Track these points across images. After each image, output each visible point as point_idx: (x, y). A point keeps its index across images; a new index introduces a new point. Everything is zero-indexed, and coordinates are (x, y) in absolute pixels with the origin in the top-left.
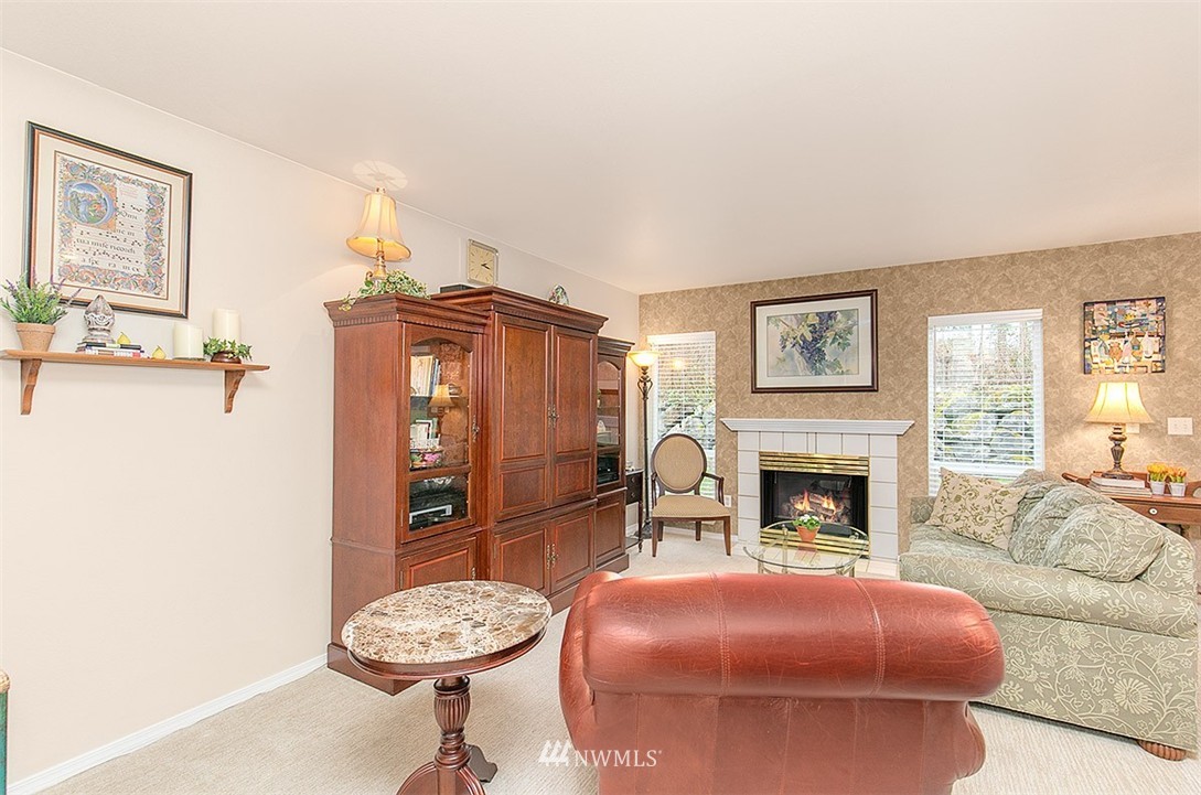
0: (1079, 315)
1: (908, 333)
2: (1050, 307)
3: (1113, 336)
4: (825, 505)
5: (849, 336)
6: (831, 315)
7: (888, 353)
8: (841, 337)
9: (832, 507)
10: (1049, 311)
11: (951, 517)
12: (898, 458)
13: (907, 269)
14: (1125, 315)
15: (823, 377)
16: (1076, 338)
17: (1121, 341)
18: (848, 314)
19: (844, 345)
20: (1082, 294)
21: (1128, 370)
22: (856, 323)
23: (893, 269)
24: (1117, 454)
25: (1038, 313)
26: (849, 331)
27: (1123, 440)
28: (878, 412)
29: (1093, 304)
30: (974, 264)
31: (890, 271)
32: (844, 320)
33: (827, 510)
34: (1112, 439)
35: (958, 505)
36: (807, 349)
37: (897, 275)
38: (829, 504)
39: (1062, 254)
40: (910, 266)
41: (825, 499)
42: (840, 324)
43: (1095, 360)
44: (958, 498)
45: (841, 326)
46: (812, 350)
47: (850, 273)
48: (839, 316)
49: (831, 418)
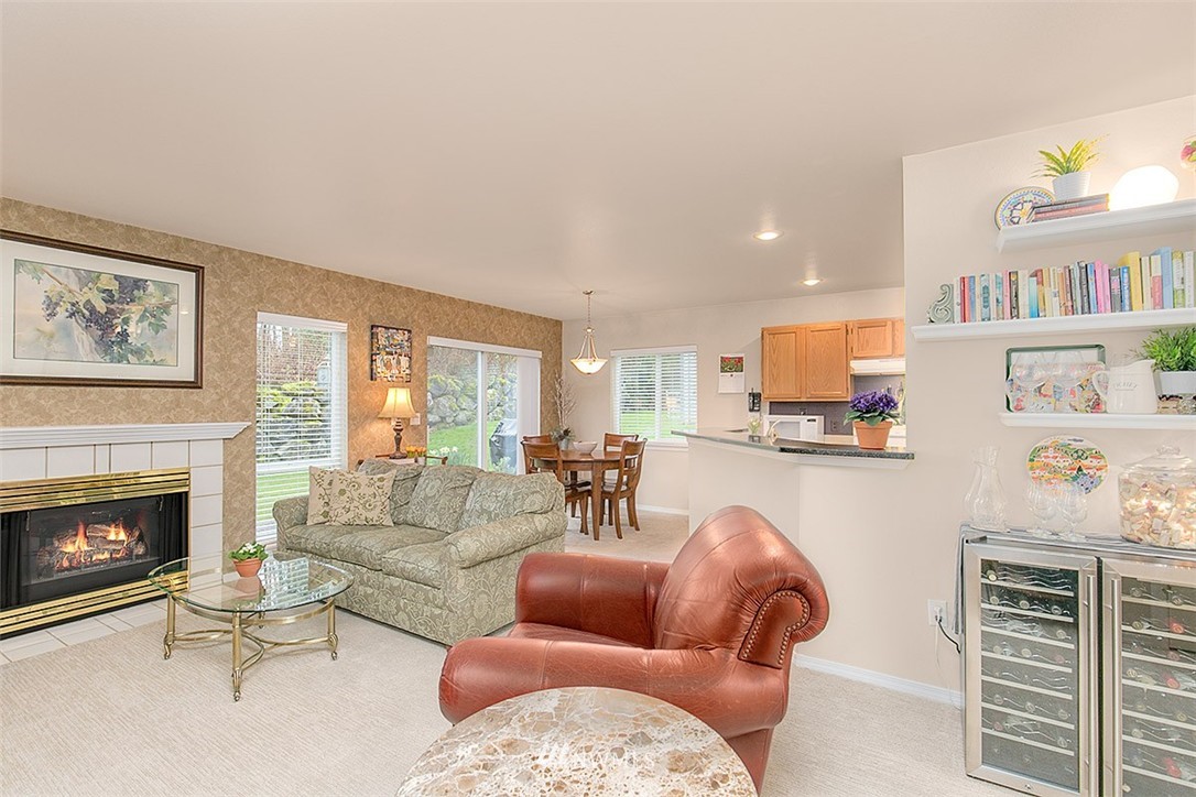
0: (369, 333)
1: (236, 325)
2: (352, 325)
3: (388, 353)
4: (112, 537)
5: (165, 317)
6: (138, 284)
7: (214, 344)
8: (154, 316)
9: (122, 536)
10: (351, 326)
11: (340, 511)
12: (224, 465)
13: (236, 254)
14: (393, 339)
15: (124, 365)
16: (367, 352)
17: (390, 357)
18: (165, 288)
19: (158, 327)
20: (370, 318)
21: (394, 379)
22: (175, 302)
23: (222, 250)
24: (398, 440)
25: (344, 327)
26: (165, 308)
27: (401, 430)
28: (201, 414)
29: (378, 327)
30: (299, 269)
31: (217, 250)
32: (157, 293)
33: (115, 542)
34: (395, 430)
35: (344, 498)
36: (96, 323)
37: (225, 256)
38: (117, 534)
39: (359, 282)
40: (240, 251)
41: (113, 529)
42: (153, 297)
43: (379, 370)
44: (342, 492)
45: (153, 301)
46: (104, 326)
47: (166, 235)
48: (151, 288)
49: (136, 422)
